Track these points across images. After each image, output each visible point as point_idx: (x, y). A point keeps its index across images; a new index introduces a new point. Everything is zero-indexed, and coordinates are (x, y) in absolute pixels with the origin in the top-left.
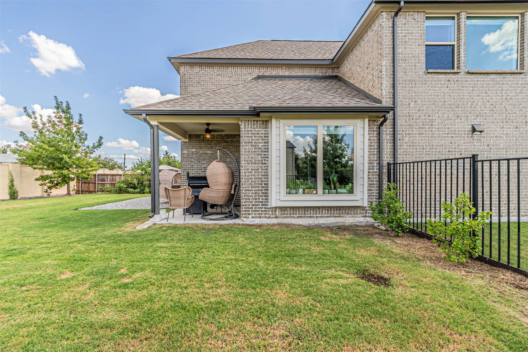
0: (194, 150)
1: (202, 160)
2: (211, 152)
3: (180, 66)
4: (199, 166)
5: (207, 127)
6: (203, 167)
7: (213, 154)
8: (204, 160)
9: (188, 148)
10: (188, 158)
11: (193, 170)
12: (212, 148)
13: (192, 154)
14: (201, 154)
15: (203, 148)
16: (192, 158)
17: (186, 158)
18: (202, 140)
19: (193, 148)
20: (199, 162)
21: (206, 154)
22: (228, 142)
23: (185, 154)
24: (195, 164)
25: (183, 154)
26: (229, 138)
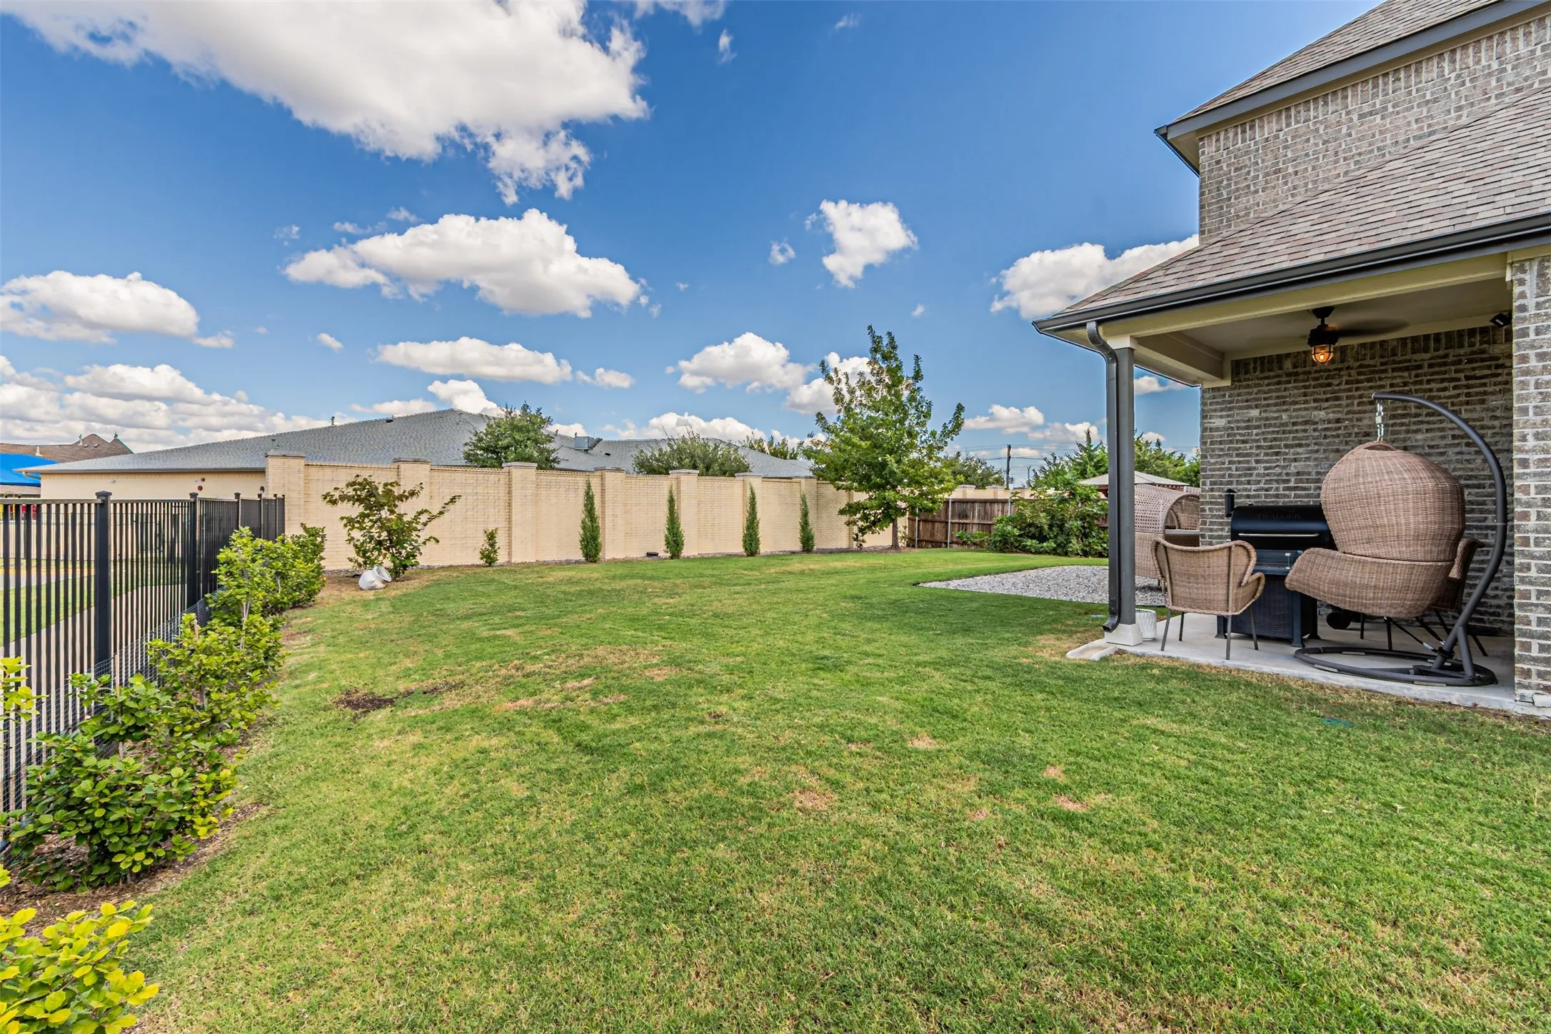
0: (1255, 413)
1: (1286, 446)
2: (1331, 416)
3: (1202, 139)
4: (1278, 470)
5: (1317, 322)
6: (1292, 470)
7: (1338, 421)
8: (1300, 445)
9: (1230, 409)
10: (1231, 442)
11: (1249, 483)
12: (1337, 399)
13: (1247, 428)
14: (1286, 424)
15: (1296, 403)
16: (1244, 442)
17: (1221, 443)
18: (1289, 375)
19: (1250, 407)
20: (1277, 454)
21: (1306, 423)
22: (1420, 367)
23: (1217, 429)
24: (1257, 462)
25: (1211, 430)
26: (1426, 350)
